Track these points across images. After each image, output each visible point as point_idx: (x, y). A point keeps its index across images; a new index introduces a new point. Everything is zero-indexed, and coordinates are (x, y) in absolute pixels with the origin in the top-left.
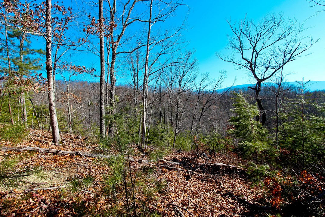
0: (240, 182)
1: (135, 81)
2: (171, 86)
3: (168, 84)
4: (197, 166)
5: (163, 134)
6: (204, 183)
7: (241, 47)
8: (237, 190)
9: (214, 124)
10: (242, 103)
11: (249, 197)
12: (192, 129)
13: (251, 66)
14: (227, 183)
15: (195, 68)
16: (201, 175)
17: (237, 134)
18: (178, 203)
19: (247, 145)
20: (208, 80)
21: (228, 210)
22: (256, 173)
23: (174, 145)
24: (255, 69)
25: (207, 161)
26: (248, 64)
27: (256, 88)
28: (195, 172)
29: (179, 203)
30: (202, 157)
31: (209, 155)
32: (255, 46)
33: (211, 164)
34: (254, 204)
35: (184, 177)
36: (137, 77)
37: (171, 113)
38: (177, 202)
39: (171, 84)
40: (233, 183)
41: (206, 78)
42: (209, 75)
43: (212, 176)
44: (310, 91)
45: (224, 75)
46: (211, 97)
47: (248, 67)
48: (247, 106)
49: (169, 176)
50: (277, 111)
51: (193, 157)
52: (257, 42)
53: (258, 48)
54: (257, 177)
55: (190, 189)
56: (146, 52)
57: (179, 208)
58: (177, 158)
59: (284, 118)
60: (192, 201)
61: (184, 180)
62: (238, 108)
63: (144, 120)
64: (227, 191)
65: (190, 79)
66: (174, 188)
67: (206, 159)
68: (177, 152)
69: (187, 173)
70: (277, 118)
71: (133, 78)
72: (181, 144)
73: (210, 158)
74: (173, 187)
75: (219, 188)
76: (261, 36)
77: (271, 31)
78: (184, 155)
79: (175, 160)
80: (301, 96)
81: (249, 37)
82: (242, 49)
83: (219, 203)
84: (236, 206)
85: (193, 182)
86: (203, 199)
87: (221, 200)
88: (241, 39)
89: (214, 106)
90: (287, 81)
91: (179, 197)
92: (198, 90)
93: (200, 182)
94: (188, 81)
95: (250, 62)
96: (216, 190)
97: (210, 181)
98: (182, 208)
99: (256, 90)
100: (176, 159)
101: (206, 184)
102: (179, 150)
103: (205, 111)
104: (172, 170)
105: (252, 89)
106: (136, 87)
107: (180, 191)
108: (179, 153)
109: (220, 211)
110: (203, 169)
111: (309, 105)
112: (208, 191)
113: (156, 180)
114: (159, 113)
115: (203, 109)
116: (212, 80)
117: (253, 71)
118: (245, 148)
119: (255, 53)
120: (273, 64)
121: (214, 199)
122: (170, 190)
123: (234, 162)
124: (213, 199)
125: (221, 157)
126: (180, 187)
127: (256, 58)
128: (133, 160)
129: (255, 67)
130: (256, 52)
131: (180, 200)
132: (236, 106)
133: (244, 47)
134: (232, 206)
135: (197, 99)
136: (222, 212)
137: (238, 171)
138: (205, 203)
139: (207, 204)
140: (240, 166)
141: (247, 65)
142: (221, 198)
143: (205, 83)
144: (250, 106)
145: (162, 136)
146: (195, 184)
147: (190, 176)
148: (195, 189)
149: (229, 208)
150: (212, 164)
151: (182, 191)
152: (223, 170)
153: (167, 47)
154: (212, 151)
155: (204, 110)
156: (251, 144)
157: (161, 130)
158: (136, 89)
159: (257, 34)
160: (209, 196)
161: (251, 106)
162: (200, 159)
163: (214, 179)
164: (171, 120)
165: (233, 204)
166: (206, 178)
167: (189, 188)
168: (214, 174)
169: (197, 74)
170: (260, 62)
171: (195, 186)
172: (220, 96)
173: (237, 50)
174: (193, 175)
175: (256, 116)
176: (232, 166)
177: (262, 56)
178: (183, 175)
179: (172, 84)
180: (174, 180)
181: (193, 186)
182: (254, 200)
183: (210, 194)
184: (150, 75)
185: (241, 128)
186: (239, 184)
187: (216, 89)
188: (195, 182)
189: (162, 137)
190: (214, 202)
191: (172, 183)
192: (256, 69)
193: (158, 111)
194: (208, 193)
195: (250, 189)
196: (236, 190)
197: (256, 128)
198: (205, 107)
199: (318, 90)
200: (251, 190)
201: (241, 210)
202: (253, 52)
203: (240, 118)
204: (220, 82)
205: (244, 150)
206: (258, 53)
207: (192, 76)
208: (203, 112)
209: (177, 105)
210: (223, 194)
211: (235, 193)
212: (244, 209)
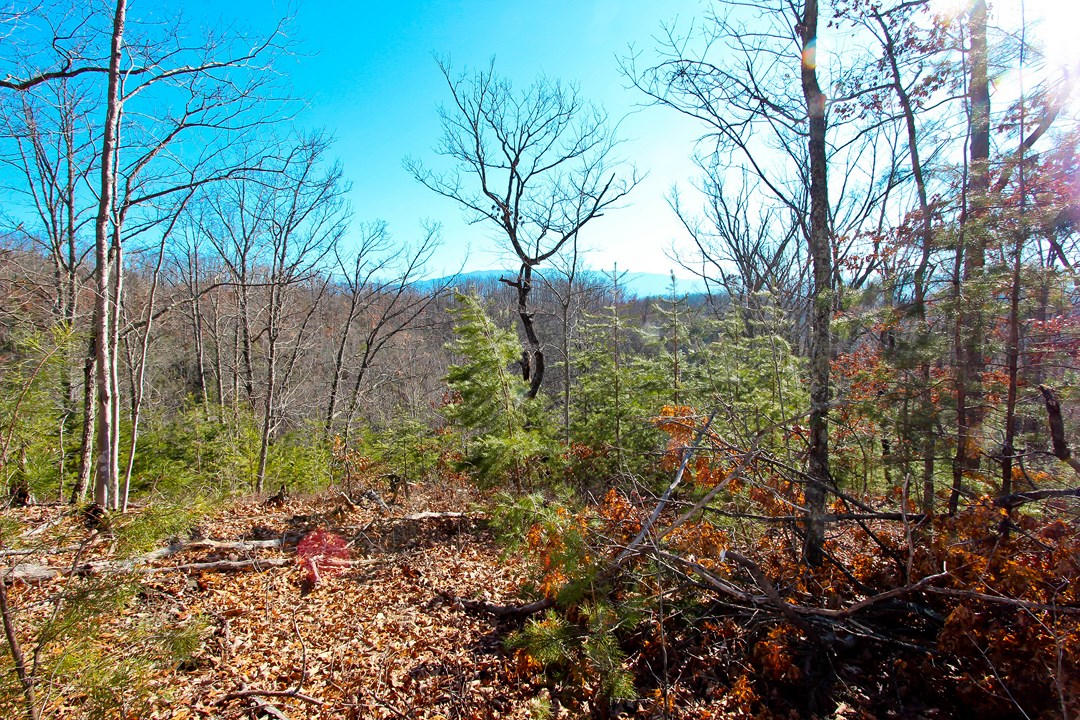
0: (476, 555)
1: (54, 222)
2: (243, 257)
3: (231, 250)
4: (344, 536)
5: (211, 446)
6: (368, 587)
7: (479, 157)
8: (467, 580)
9: (407, 391)
10: (476, 324)
11: (497, 589)
12: (335, 416)
13: (506, 218)
14: (437, 567)
15: (338, 201)
16: (357, 562)
17: (467, 419)
18: (264, 683)
19: (490, 446)
20: (384, 247)
21: (437, 645)
22: (511, 521)
23: (259, 479)
24: (515, 227)
25: (380, 514)
26: (498, 210)
27: (520, 281)
28: (335, 560)
29: (269, 680)
30: (365, 502)
31: (390, 494)
32: (517, 160)
33: (392, 520)
34: (509, 607)
35: (295, 585)
36: (70, 208)
37: (247, 360)
38: (262, 677)
39: (242, 249)
40: (455, 564)
41: (378, 239)
42: (387, 229)
43: (393, 557)
44: (638, 298)
45: (434, 235)
46: (397, 307)
47: (499, 218)
48: (492, 332)
49: (233, 598)
50: (566, 346)
51: (331, 509)
52: (520, 151)
53: (523, 168)
54: (515, 531)
55: (316, 620)
56: (106, 100)
57: (268, 696)
58: (268, 524)
59: (583, 366)
60: (320, 659)
61: (295, 597)
62: (468, 338)
63: (105, 392)
64: (437, 591)
65: (318, 237)
66: (250, 635)
67: (377, 509)
68: (269, 503)
69: (305, 570)
70: (566, 365)
71: (44, 209)
72: (290, 471)
73: (391, 502)
74: (246, 632)
75: (414, 590)
76: (529, 136)
77: (554, 125)
78: (298, 510)
79: (259, 533)
80: (613, 308)
81: (499, 131)
82: (482, 164)
83: (412, 633)
84: (460, 628)
85: (329, 592)
86: (362, 639)
87: (417, 624)
88: (479, 131)
89: (405, 334)
90: (591, 270)
91: (270, 661)
92: (352, 278)
93: (352, 588)
94: (313, 243)
95: (504, 206)
96: (404, 597)
97: (387, 575)
98: (278, 695)
99: (521, 287)
100: (265, 529)
101: (375, 587)
102: (277, 494)
103: (376, 350)
104: (244, 572)
105: (511, 284)
106: (65, 249)
107: (276, 638)
108: (279, 506)
109: (414, 656)
110: (364, 542)
111: (628, 331)
112: (379, 608)
113: (170, 625)
114: (191, 365)
115: (369, 345)
116: (397, 248)
117: (512, 232)
118: (486, 455)
119: (515, 181)
120: (557, 218)
121: (397, 626)
122: (234, 648)
123: (462, 502)
124: (392, 629)
125: (429, 494)
126: (278, 626)
127: (518, 195)
128: (47, 574)
129: (516, 222)
130: (519, 179)
131: (276, 668)
132: (462, 332)
133: (487, 160)
134: (451, 629)
135: (350, 308)
136: (420, 657)
137: (474, 526)
138: (368, 649)
139: (375, 649)
140: (479, 510)
141: (495, 212)
142: (418, 619)
143: (374, 257)
144: (498, 333)
145: (211, 453)
146: (336, 599)
147: (316, 578)
148: (335, 616)
149: (442, 640)
150: (395, 519)
151: (282, 637)
152: (429, 533)
153: (213, 101)
154: (398, 479)
155: (372, 349)
156: (502, 442)
157: (202, 429)
158: (67, 261)
159: (520, 126)
160: (381, 625)
161: (502, 332)
162: (355, 512)
163: (401, 567)
164: (249, 388)
165: (451, 623)
166: (374, 569)
167: (311, 619)
168: (399, 550)
169: (345, 222)
170: (527, 210)
171: (333, 606)
172: (425, 302)
173: (468, 163)
174: (328, 570)
175: (514, 361)
176: (456, 514)
177: (533, 193)
178: (290, 581)
179: (245, 251)
180: (252, 608)
181: (329, 604)
182: (510, 596)
183: (385, 615)
184: (132, 203)
185: (476, 399)
186: (471, 563)
187: (409, 280)
188: (334, 591)
189: (210, 456)
190: (398, 637)
191: (242, 621)
192: (519, 226)
193: (187, 354)
194: (380, 615)
195: (500, 567)
196: (464, 582)
197: (515, 396)
198: (377, 337)
199: (652, 295)
200: (502, 572)
201: (474, 634)
202: (512, 178)
203: (473, 370)
204: (423, 256)
205: (486, 462)
206: (523, 184)
207: (326, 226)
208: (369, 356)
209: (269, 329)
210: (425, 604)
211: (460, 591)
212: (484, 629)
